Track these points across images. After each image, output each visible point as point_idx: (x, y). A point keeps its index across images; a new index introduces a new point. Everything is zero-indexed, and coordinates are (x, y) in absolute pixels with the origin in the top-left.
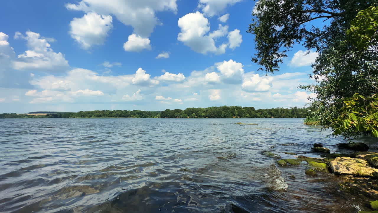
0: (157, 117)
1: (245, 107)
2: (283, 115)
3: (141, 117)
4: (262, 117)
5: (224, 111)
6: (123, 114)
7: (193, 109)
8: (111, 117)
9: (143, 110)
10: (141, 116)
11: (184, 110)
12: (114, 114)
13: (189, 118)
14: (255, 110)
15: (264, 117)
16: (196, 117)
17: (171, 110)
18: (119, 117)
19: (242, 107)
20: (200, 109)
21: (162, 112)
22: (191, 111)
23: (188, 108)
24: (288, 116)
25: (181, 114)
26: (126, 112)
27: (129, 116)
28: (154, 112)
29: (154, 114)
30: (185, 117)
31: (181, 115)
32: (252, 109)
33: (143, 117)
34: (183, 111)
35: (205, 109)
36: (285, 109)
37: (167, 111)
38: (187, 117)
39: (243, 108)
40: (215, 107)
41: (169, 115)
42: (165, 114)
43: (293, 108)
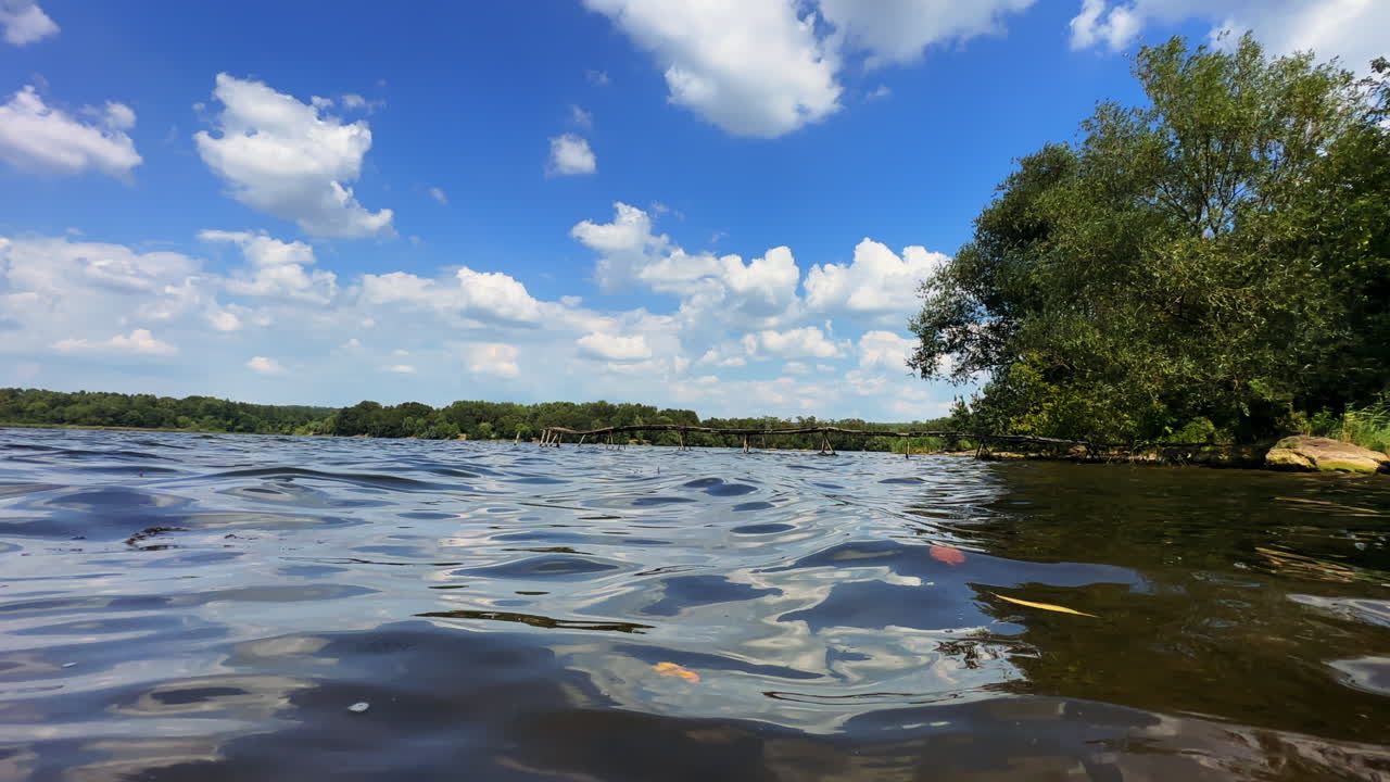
0: (309, 429)
1: (668, 410)
2: (778, 439)
3: (230, 430)
4: (718, 445)
5: (598, 420)
6: (131, 412)
7: (480, 405)
8: (61, 421)
9: (237, 399)
10: (230, 423)
11: (442, 407)
12: (80, 409)
13: (467, 439)
14: (698, 421)
15: (725, 442)
16: (493, 436)
17: (384, 404)
18: (111, 424)
19: (659, 410)
20: (509, 409)
21: (345, 411)
22: (474, 415)
23: (457, 404)
24: (791, 443)
25: (429, 423)
26: (151, 401)
27: (165, 423)
28: (296, 411)
29: (290, 418)
30: (447, 435)
31: (432, 427)
32: (691, 416)
33: (239, 427)
34: (438, 411)
35: (529, 407)
36: (783, 423)
37: (367, 407)
38: (457, 437)
39: (662, 413)
40: (566, 405)
41: (375, 423)
42: (358, 422)
43: (803, 421)
